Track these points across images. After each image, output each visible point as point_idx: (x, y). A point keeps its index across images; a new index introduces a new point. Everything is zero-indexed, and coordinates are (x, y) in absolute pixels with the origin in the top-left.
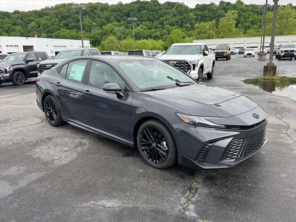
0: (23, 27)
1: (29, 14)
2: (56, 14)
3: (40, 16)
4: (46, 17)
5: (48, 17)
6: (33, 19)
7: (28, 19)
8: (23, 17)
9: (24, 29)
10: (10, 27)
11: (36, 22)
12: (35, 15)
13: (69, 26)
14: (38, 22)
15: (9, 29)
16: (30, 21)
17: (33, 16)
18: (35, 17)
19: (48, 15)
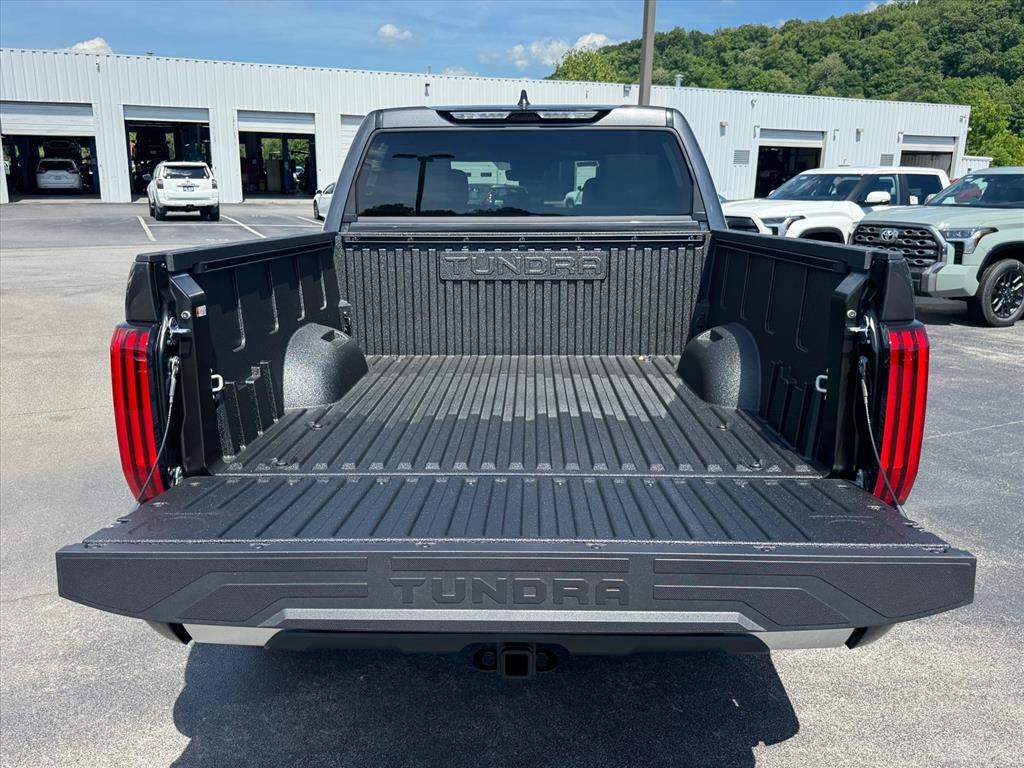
0: (794, 71)
1: (828, 30)
2: (923, 23)
3: (864, 32)
4: (884, 33)
5: (892, 35)
6: (834, 43)
7: (818, 45)
8: (803, 38)
9: (797, 80)
10: (754, 75)
11: (843, 56)
12: (847, 29)
13: (964, 66)
14: (850, 55)
15: (749, 81)
16: (826, 51)
17: (838, 35)
18: (844, 38)
19: (890, 28)
